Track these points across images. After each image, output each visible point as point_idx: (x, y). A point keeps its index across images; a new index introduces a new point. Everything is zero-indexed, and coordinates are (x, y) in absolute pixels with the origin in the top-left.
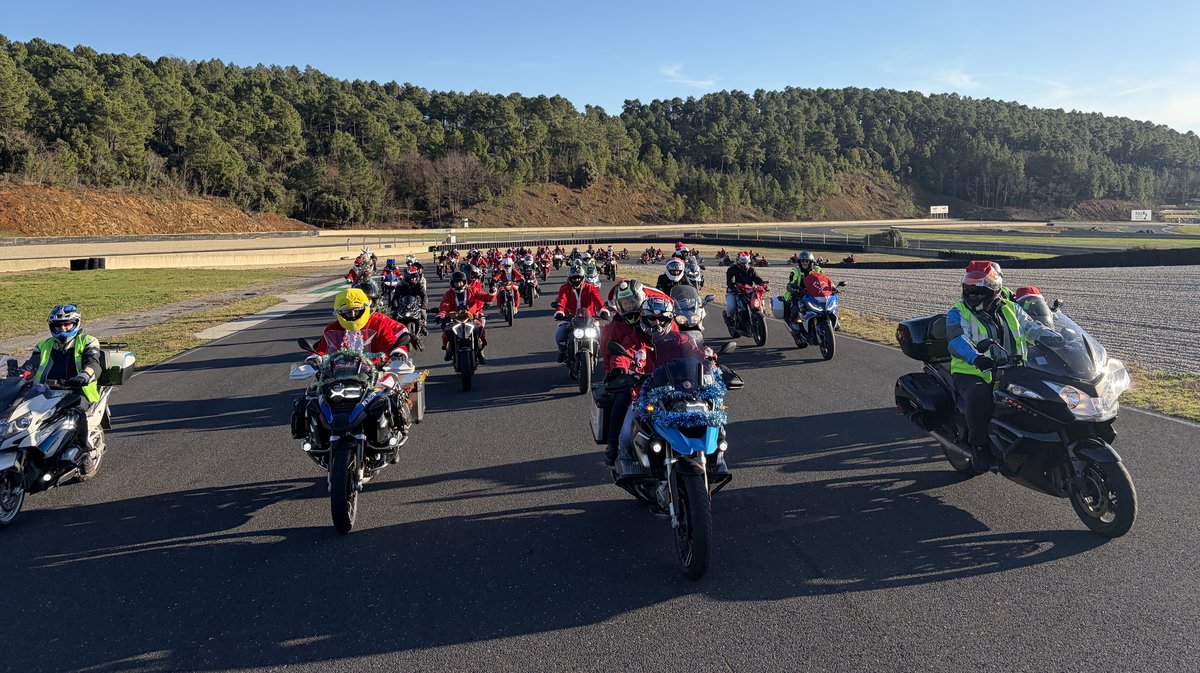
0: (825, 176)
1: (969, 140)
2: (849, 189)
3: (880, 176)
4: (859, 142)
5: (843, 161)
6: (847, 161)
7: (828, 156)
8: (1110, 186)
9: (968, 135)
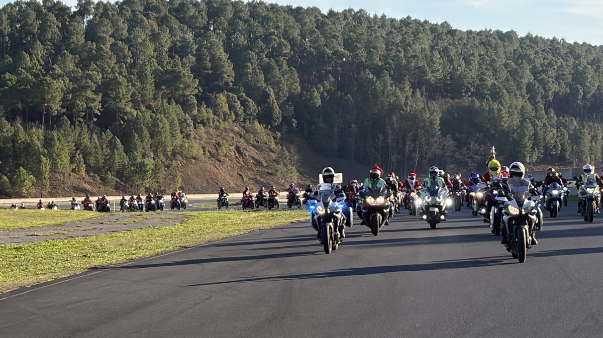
0: (182, 132)
1: (372, 83)
2: (214, 151)
3: (254, 132)
4: (227, 83)
5: (206, 113)
6: (210, 111)
7: (185, 104)
9: (371, 76)
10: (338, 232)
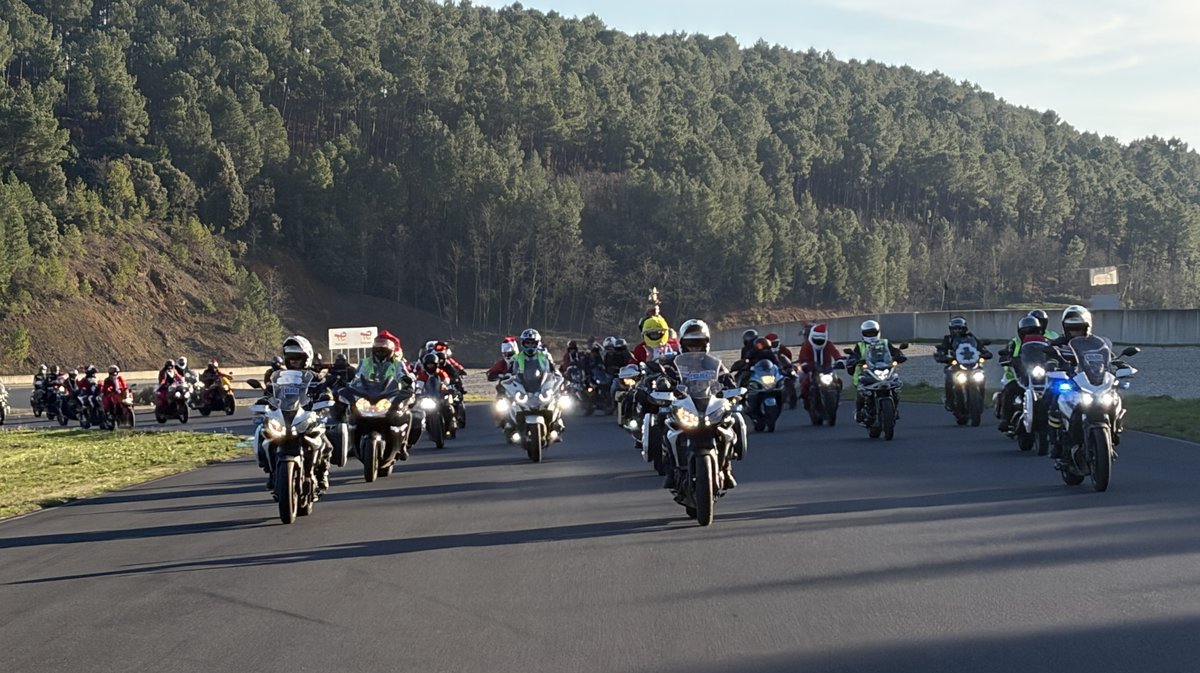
0: (32, 242)
1: (438, 137)
2: (102, 282)
3: (190, 241)
4: (132, 139)
5: (86, 200)
6: (95, 196)
7: (40, 184)
8: (796, 270)
9: (438, 124)
10: (314, 478)
